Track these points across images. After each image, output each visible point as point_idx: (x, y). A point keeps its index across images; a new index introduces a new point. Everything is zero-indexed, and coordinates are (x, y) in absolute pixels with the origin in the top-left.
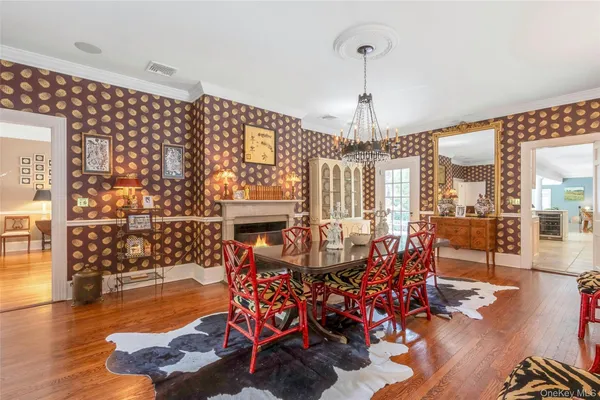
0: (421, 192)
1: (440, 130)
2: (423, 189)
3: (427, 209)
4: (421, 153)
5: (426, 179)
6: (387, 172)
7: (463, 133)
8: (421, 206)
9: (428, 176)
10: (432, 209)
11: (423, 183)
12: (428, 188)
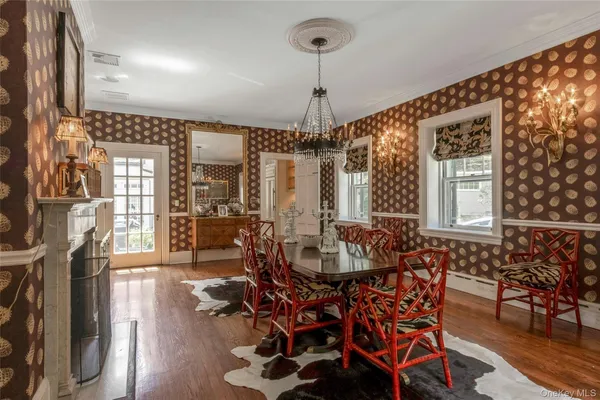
0: (171, 190)
1: (193, 122)
2: (174, 187)
3: (179, 210)
4: (170, 143)
5: (177, 174)
6: (116, 160)
7: (217, 131)
8: (171, 206)
9: (179, 171)
10: (185, 210)
11: (173, 179)
12: (179, 186)
